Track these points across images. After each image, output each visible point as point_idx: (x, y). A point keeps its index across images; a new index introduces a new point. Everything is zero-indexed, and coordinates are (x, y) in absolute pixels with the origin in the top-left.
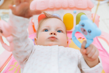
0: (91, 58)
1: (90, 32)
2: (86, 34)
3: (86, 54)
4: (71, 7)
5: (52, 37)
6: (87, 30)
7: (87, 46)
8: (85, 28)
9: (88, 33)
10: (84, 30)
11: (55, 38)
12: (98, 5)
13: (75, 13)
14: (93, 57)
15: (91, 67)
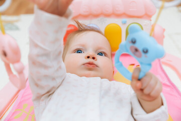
0: (149, 95)
1: (146, 51)
2: (140, 56)
3: (142, 90)
4: (118, 13)
5: (89, 63)
6: (140, 49)
7: (141, 75)
8: (137, 45)
9: (143, 54)
10: (136, 50)
11: (94, 64)
12: (162, 8)
13: (124, 23)
14: (153, 94)
15: (148, 112)
